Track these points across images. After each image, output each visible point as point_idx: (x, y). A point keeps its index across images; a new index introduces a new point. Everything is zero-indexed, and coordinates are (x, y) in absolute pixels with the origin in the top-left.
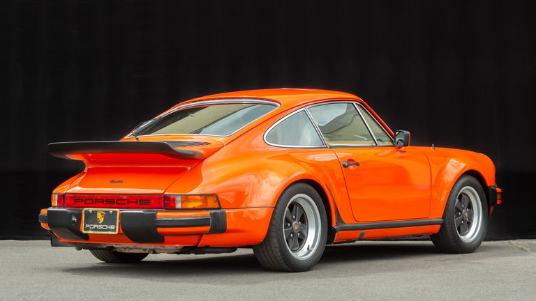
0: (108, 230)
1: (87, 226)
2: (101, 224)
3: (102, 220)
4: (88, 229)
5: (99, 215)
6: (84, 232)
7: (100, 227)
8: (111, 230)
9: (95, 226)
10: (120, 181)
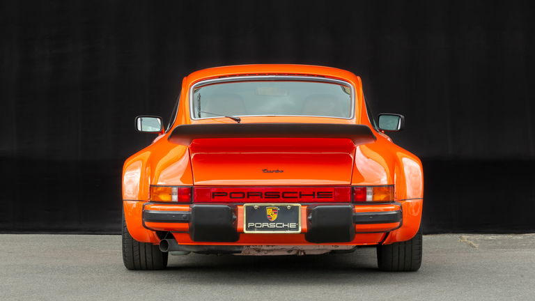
0: (286, 228)
1: (250, 225)
2: (273, 222)
3: (275, 217)
4: (252, 228)
5: (269, 212)
6: (246, 232)
7: (272, 225)
8: (290, 229)
9: (263, 225)
10: (278, 171)
